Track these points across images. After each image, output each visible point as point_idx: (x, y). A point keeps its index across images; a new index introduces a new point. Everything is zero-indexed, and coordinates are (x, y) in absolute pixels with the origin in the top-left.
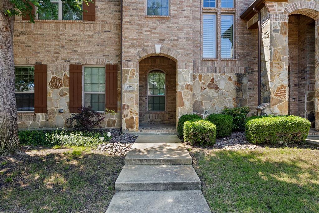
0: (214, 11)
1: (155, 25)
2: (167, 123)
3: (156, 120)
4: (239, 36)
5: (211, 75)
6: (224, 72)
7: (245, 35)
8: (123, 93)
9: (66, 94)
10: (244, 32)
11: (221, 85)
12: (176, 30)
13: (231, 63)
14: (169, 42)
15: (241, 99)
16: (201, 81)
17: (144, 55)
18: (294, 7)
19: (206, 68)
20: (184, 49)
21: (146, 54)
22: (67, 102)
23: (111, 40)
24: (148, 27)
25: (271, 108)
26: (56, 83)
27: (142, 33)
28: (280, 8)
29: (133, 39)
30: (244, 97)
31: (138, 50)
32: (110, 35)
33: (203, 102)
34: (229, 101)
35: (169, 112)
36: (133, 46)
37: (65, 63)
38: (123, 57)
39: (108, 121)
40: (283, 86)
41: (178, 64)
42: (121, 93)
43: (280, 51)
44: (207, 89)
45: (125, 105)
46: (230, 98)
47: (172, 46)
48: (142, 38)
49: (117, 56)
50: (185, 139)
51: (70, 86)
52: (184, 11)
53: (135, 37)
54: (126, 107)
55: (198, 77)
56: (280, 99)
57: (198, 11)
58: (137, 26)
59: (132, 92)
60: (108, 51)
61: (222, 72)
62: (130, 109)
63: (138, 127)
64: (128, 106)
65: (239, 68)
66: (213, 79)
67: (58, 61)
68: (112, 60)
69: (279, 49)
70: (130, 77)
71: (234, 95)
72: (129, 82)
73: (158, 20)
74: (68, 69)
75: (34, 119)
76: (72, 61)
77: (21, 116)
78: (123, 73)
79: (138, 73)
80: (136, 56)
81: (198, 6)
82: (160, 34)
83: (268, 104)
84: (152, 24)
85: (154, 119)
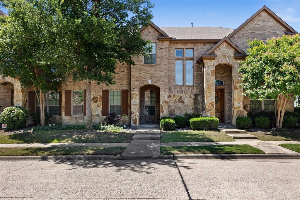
0: (182, 59)
1: (148, 69)
2: (156, 122)
3: (149, 121)
4: (196, 72)
5: (180, 95)
6: (187, 93)
7: (199, 72)
8: (131, 106)
9: (100, 106)
10: (199, 70)
11: (185, 100)
12: (159, 71)
13: (191, 88)
14: (156, 78)
15: (197, 108)
16: (174, 98)
17: (142, 85)
18: (218, 62)
19: (177, 91)
20: (164, 82)
21: (143, 85)
22: (101, 110)
23: (125, 76)
24: (144, 70)
25: (206, 114)
26: (95, 100)
27: (141, 73)
28: (211, 63)
29: (136, 77)
30: (198, 107)
31: (139, 82)
32: (124, 73)
33: (175, 110)
34: (190, 110)
35: (157, 115)
36: (136, 80)
37: (100, 89)
38: (131, 86)
39: (123, 121)
40: (212, 102)
41: (161, 90)
42: (130, 105)
43: (211, 85)
44: (178, 103)
45: (132, 112)
46: (191, 108)
47: (157, 80)
48: (141, 76)
49: (128, 85)
50: (161, 128)
51: (102, 101)
52: (164, 61)
53: (137, 76)
54: (133, 113)
55: (172, 96)
56: (211, 109)
57: (172, 59)
58: (139, 70)
59: (136, 105)
60: (123, 82)
61: (186, 93)
62: (135, 114)
63: (139, 124)
64: (134, 112)
65: (196, 91)
66: (181, 97)
67: (96, 88)
68: (125, 87)
69: (210, 83)
70: (135, 97)
71: (193, 106)
72: (135, 100)
73: (150, 67)
74: (101, 92)
75: (84, 120)
76: (103, 88)
77: (77, 117)
78: (131, 95)
79: (139, 95)
80: (138, 85)
81: (173, 56)
82: (151, 74)
83: (204, 111)
84: (146, 69)
85: (148, 120)
